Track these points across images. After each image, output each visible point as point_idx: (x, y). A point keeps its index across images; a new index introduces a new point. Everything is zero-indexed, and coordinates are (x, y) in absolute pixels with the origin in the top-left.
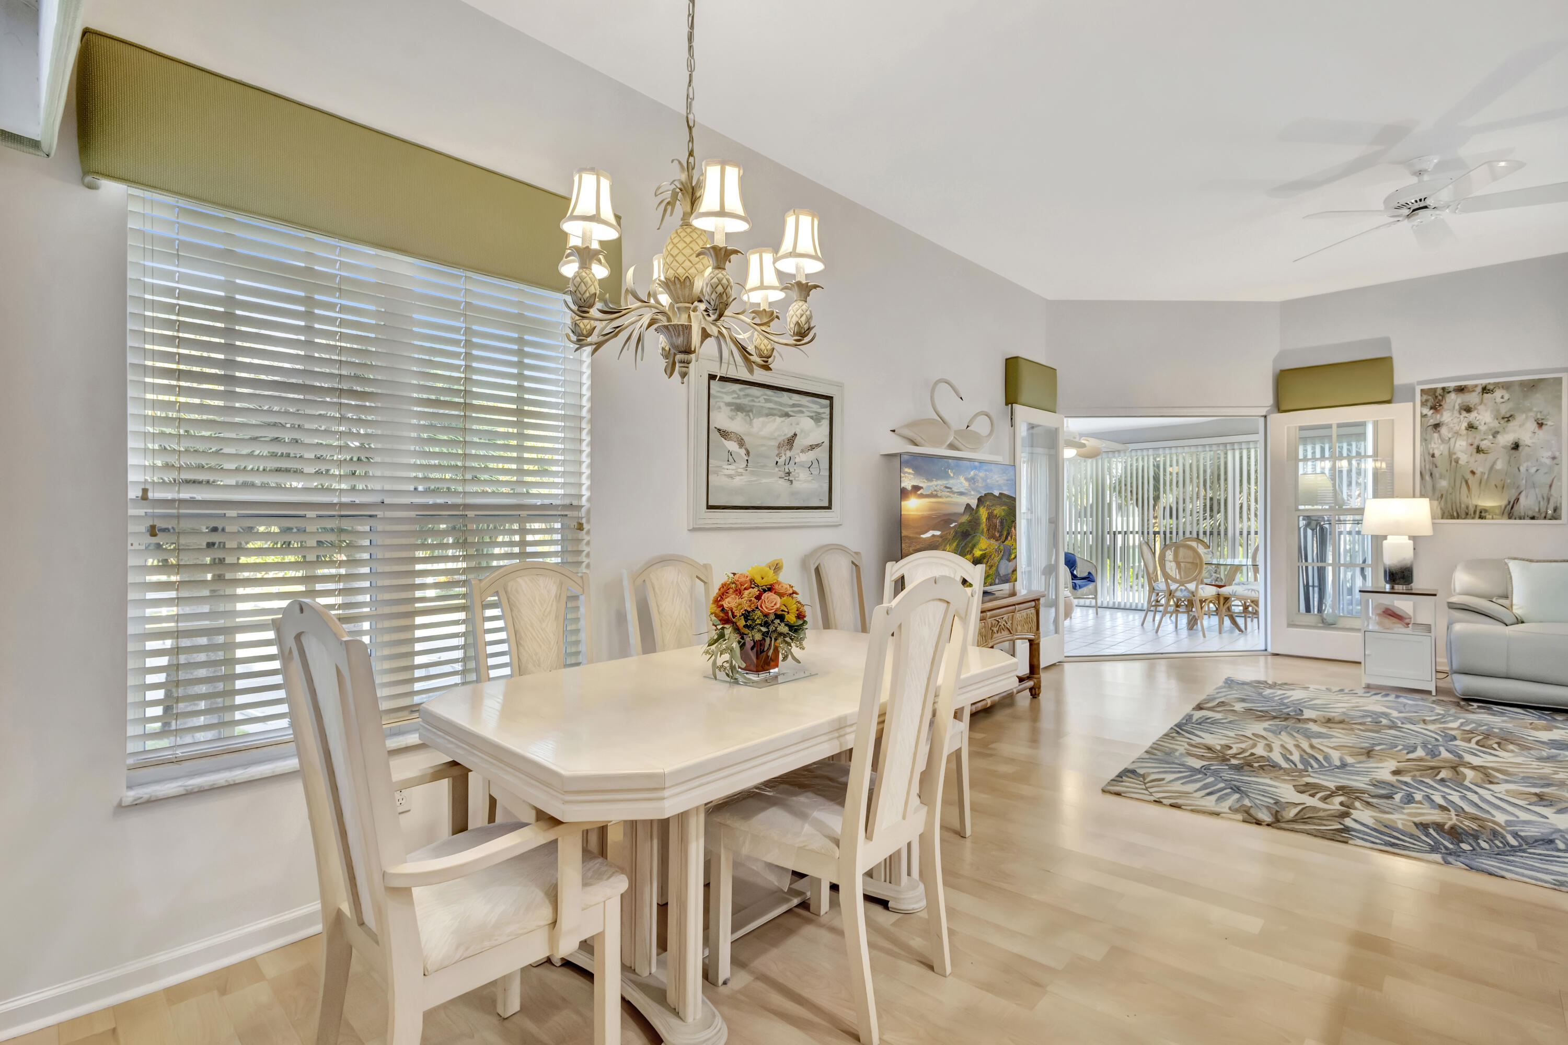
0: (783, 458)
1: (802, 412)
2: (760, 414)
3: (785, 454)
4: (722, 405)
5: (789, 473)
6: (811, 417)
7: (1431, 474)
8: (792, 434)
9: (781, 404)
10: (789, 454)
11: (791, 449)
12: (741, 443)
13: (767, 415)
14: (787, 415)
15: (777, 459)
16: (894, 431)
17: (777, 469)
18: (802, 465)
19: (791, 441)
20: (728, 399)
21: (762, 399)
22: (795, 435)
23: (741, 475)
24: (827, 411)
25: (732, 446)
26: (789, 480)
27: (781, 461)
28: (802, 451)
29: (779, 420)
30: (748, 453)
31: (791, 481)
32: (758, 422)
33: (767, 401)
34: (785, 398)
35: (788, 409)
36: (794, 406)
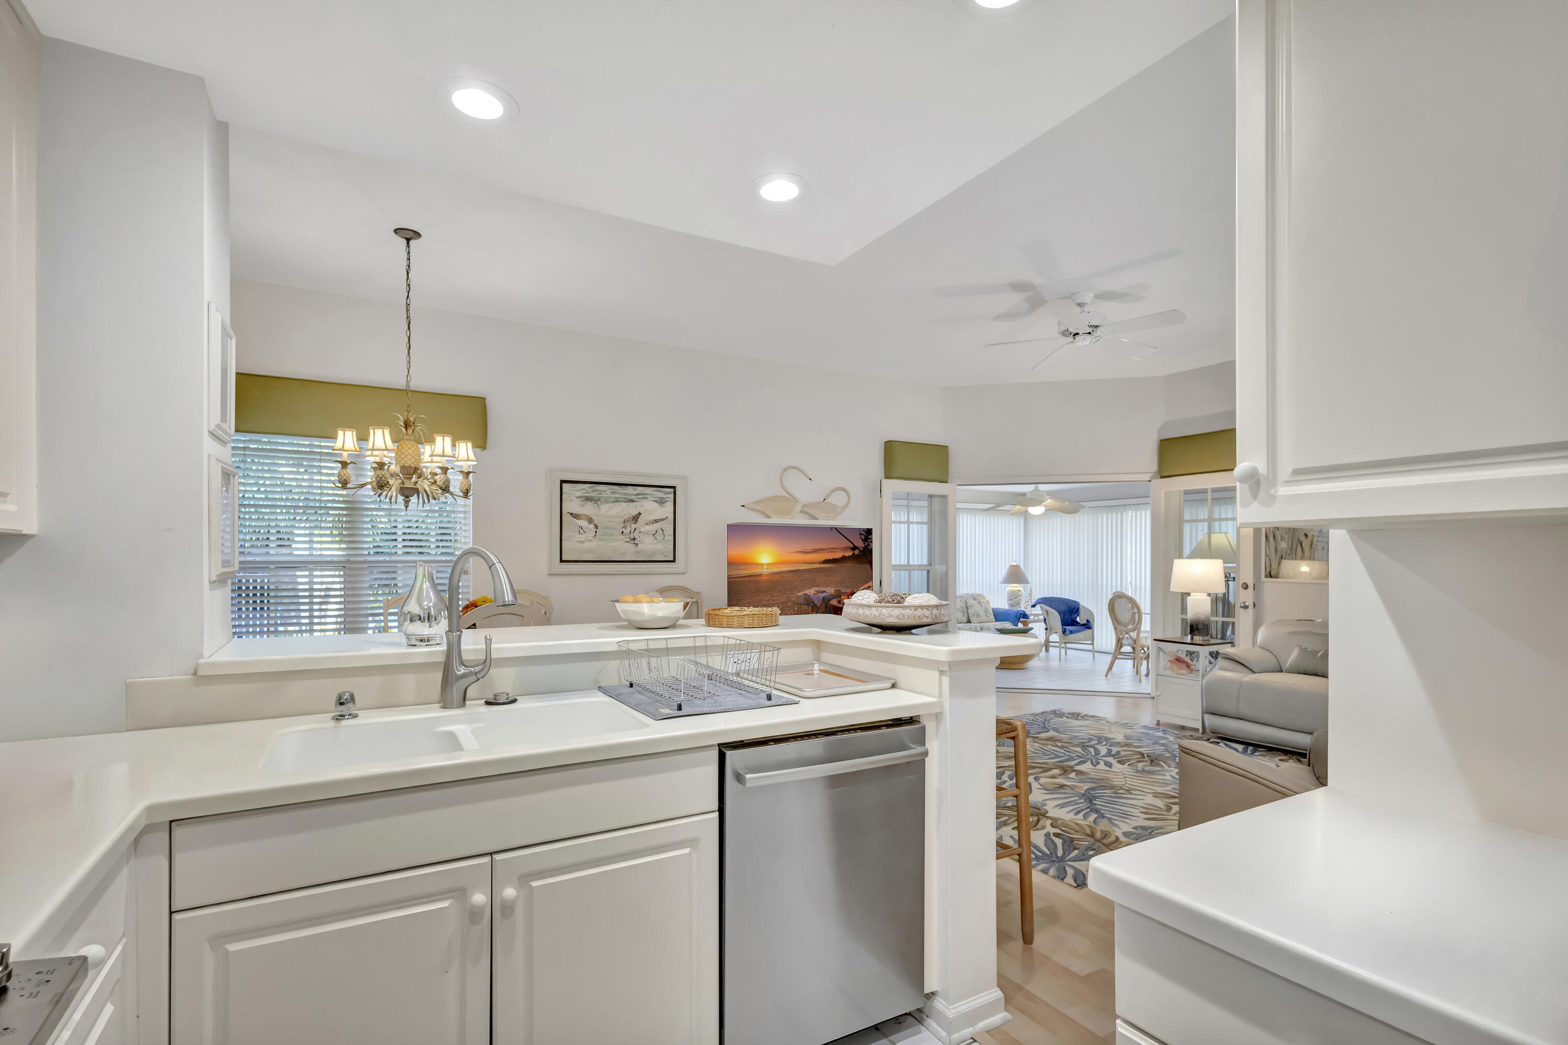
0: (629, 529)
1: (647, 498)
2: (607, 502)
3: (631, 527)
4: (574, 498)
5: (634, 539)
6: (656, 501)
7: (1274, 536)
8: (637, 513)
9: (626, 494)
10: (633, 526)
11: (635, 523)
12: (590, 521)
13: (613, 502)
14: (632, 501)
15: (624, 530)
16: (743, 506)
17: (622, 537)
18: (647, 533)
19: (636, 518)
20: (579, 494)
21: (608, 492)
22: (640, 514)
23: (591, 541)
24: (672, 496)
25: (583, 523)
26: (634, 543)
27: (627, 531)
28: (647, 524)
29: (623, 504)
30: (596, 527)
31: (637, 544)
32: (605, 508)
33: (613, 493)
34: (630, 490)
35: (631, 497)
36: (638, 494)
